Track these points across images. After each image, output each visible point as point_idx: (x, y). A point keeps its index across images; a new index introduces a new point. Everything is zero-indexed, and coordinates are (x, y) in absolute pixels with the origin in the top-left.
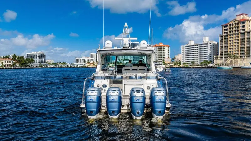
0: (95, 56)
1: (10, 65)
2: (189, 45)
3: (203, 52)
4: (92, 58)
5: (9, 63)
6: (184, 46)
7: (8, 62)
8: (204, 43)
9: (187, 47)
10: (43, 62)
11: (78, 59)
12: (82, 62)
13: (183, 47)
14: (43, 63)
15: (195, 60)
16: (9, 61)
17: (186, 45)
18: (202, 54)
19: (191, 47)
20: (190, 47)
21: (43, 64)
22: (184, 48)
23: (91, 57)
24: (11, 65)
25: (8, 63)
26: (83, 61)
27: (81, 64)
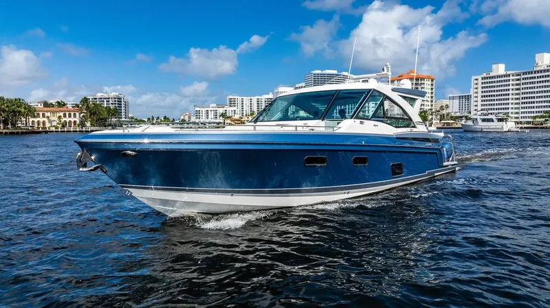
0: (240, 102)
1: (75, 122)
2: (492, 74)
3: (536, 90)
4: (233, 108)
5: (73, 119)
6: (479, 78)
7: (70, 116)
8: (538, 69)
9: (488, 80)
10: (123, 116)
11: (201, 109)
12: (209, 116)
13: (477, 79)
14: (124, 119)
15: (510, 111)
16: (72, 113)
17: (485, 75)
18: (533, 95)
19: (499, 79)
20: (496, 80)
21: (124, 121)
22: (480, 81)
23: (230, 106)
24: (78, 122)
25: (70, 119)
26: (211, 115)
27: (208, 121)
